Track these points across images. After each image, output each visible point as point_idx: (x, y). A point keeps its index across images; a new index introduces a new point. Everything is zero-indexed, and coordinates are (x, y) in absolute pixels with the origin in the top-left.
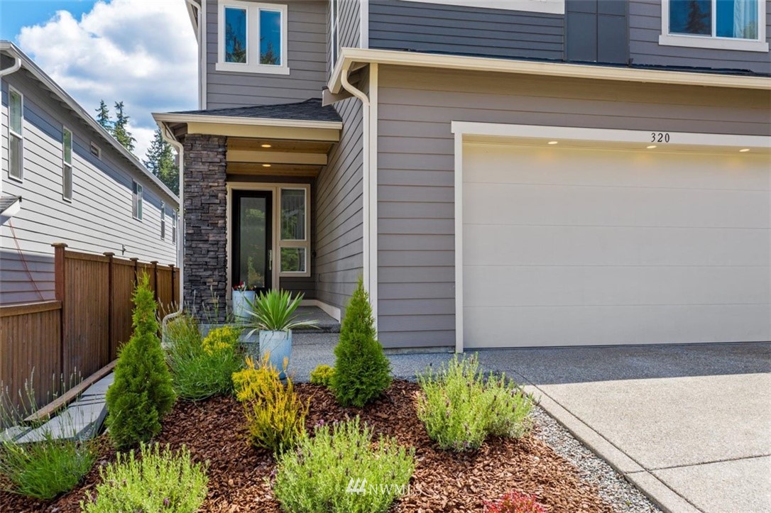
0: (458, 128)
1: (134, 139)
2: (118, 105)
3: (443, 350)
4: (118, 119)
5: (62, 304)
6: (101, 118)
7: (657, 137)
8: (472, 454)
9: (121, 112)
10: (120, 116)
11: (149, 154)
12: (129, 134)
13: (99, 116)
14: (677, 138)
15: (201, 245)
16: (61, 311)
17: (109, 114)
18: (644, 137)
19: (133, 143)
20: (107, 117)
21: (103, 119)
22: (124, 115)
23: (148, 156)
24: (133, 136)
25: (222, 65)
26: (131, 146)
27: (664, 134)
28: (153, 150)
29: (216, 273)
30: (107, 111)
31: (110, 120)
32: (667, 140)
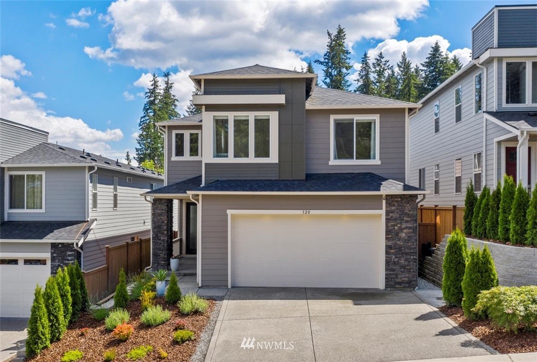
0: (230, 212)
1: (177, 100)
2: (166, 75)
3: (224, 287)
4: (166, 85)
5: (108, 266)
6: (153, 87)
7: (305, 212)
8: (188, 315)
9: (168, 79)
10: (167, 83)
11: (188, 110)
12: (174, 96)
13: (152, 85)
14: (312, 212)
15: (158, 241)
16: (108, 268)
17: (159, 84)
18: (300, 212)
19: (176, 103)
20: (158, 86)
21: (154, 88)
22: (170, 82)
23: (188, 112)
24: (176, 98)
25: (174, 158)
26: (175, 105)
27: (308, 211)
28: (191, 107)
29: (164, 252)
30: (158, 82)
31: (160, 88)
32: (309, 212)
